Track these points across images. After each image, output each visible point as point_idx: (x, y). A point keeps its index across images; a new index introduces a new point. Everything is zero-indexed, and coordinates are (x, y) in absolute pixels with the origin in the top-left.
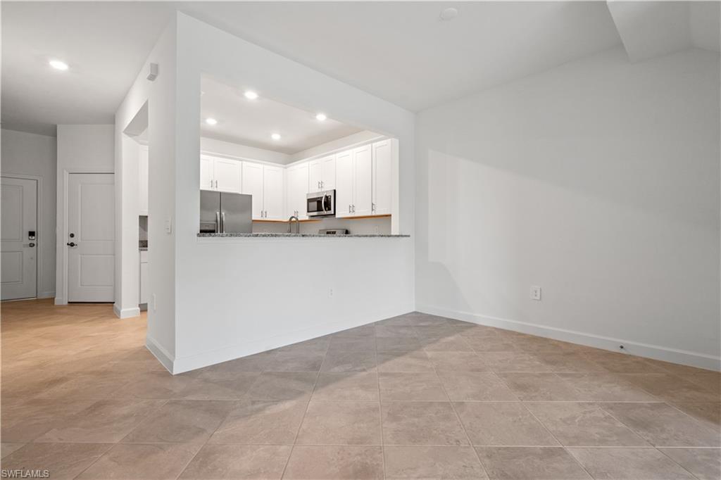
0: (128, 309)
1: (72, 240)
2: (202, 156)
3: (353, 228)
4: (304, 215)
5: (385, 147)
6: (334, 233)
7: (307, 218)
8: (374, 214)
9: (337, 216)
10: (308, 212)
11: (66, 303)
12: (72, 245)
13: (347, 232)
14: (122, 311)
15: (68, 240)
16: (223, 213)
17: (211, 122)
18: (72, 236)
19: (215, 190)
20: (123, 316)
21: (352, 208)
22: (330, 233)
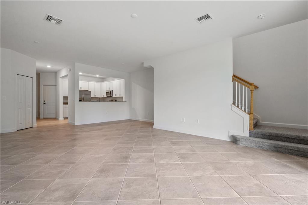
0: (61, 118)
1: (44, 102)
2: (80, 82)
3: (117, 100)
4: (105, 96)
5: (122, 81)
6: (113, 101)
7: (106, 97)
8: (120, 96)
9: (113, 97)
10: (106, 95)
11: (43, 118)
12: (44, 103)
13: (116, 101)
14: (60, 118)
15: (43, 102)
16: (84, 96)
17: (80, 73)
18: (44, 101)
19: (81, 89)
20: (60, 120)
21: (116, 95)
22: (112, 101)
